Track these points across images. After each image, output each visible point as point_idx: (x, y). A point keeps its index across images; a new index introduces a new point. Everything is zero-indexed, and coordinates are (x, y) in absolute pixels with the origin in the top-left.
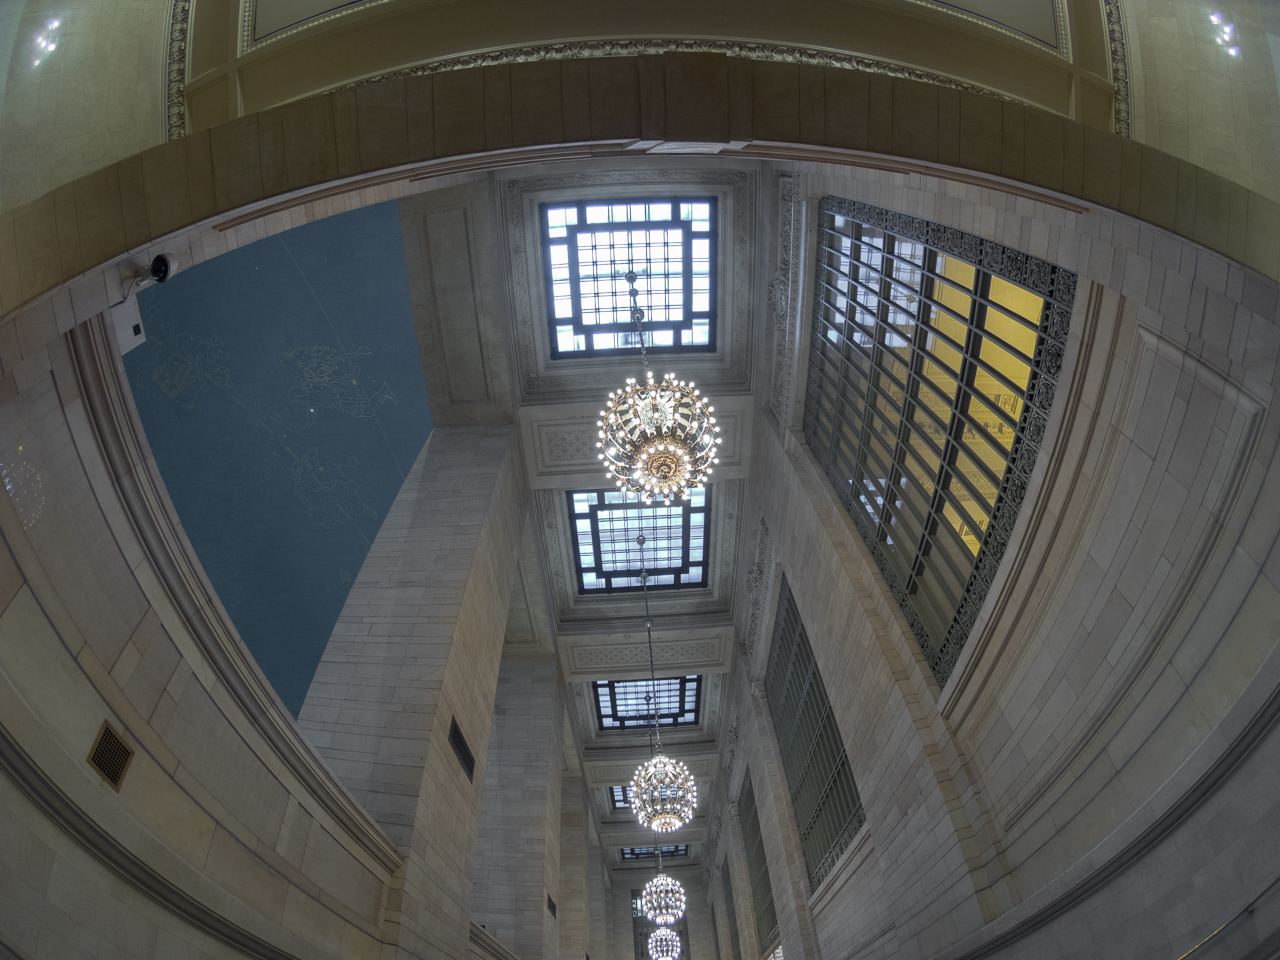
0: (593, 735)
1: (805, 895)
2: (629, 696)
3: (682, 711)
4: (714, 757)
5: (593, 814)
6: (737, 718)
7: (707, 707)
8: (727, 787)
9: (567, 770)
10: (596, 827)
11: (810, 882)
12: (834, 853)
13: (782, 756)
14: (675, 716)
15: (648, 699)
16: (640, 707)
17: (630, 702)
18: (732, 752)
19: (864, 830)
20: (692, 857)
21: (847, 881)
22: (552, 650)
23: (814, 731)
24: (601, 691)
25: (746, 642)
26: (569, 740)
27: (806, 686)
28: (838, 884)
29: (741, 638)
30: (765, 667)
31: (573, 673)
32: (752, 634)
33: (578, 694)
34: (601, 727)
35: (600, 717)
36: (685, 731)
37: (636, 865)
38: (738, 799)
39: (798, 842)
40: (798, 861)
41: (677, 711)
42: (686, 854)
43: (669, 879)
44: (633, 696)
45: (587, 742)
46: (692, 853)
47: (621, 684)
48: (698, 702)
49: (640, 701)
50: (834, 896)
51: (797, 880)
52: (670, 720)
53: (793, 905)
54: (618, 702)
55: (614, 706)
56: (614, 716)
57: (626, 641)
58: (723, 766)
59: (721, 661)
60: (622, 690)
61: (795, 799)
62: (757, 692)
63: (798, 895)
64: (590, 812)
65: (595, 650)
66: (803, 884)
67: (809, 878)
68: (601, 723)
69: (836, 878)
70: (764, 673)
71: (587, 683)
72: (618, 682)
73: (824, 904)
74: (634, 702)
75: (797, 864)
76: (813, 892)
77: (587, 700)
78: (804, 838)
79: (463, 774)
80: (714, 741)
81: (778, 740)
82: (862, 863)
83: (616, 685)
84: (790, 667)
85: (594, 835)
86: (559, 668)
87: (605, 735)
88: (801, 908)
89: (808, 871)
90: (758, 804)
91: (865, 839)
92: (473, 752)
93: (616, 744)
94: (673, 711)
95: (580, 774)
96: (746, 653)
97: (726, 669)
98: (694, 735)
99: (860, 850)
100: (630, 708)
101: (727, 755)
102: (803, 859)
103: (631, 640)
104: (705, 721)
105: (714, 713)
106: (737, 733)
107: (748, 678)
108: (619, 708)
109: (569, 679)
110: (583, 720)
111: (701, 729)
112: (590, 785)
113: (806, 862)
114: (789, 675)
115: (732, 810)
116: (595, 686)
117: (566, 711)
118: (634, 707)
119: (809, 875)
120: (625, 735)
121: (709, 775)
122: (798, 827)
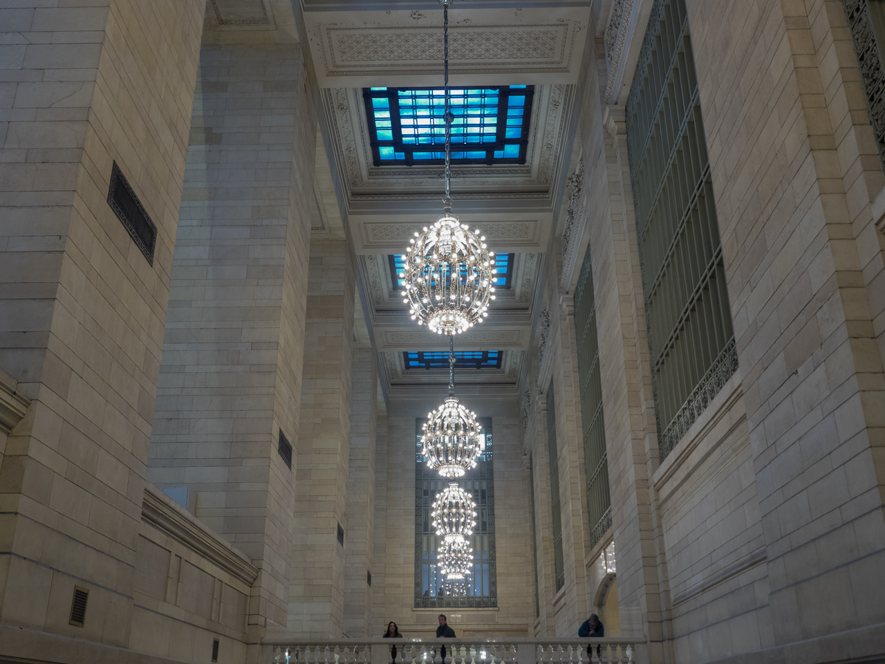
0: (365, 173)
1: (649, 463)
2: (420, 112)
3: (501, 141)
4: (545, 217)
5: (362, 297)
6: (581, 160)
7: (539, 136)
8: (560, 266)
9: (323, 228)
10: (367, 318)
11: (660, 442)
12: (694, 404)
13: (638, 233)
14: (489, 148)
15: (449, 117)
16: (437, 131)
17: (421, 122)
18: (571, 213)
19: (736, 379)
20: (507, 370)
21: (708, 455)
22: (295, 35)
23: (686, 202)
24: (377, 101)
25: (606, 37)
26: (325, 181)
27: (684, 126)
28: (695, 457)
29: (599, 28)
30: (629, 82)
31: (331, 74)
32: (614, 25)
33: (341, 107)
34: (378, 161)
35: (376, 144)
36: (504, 172)
37: (425, 378)
38: (573, 289)
39: (648, 373)
40: (646, 404)
41: (493, 139)
42: (498, 366)
43: (462, 407)
44: (426, 112)
45: (354, 183)
46: (507, 364)
47: (408, 93)
48: (526, 127)
49: (437, 121)
50: (688, 476)
51: (641, 435)
52: (481, 154)
53: (631, 476)
54: (404, 122)
55: (396, 127)
56: (397, 142)
57: (414, 23)
58: (557, 233)
59: (564, 64)
60: (409, 102)
61: (649, 304)
62: (612, 124)
63: (640, 460)
64: (357, 295)
65: (366, 36)
66: (649, 444)
67: (659, 436)
68: (376, 154)
69: (693, 446)
70: (625, 92)
71: (355, 90)
72: (404, 89)
73: (675, 484)
74: (427, 122)
75: (643, 408)
76: (662, 459)
77: (355, 118)
78: (657, 368)
79: (135, 253)
80: (546, 192)
81: (635, 205)
82: (731, 431)
83: (400, 93)
84: (665, 89)
85: (362, 330)
86: (308, 65)
87: (383, 174)
88: (643, 482)
89: (658, 424)
90: (597, 302)
91: (737, 395)
92: (152, 216)
93: (399, 188)
94: (486, 139)
95: (342, 234)
96: (602, 56)
97: (572, 78)
98: (515, 180)
99: (729, 409)
100: (421, 131)
101: (564, 217)
102: (652, 403)
103: (422, 22)
104: (535, 157)
105: (550, 147)
106: (579, 183)
107: (603, 96)
108: (404, 131)
109: (325, 82)
110: (349, 149)
111: (529, 172)
112: (359, 251)
113: (656, 407)
114: (661, 102)
115: (564, 304)
116: (368, 95)
117: (319, 135)
118: (427, 131)
119: (659, 430)
120: (412, 173)
121: (536, 244)
122: (650, 349)
